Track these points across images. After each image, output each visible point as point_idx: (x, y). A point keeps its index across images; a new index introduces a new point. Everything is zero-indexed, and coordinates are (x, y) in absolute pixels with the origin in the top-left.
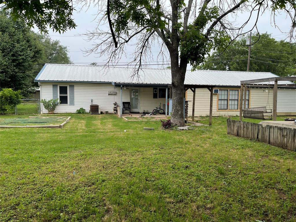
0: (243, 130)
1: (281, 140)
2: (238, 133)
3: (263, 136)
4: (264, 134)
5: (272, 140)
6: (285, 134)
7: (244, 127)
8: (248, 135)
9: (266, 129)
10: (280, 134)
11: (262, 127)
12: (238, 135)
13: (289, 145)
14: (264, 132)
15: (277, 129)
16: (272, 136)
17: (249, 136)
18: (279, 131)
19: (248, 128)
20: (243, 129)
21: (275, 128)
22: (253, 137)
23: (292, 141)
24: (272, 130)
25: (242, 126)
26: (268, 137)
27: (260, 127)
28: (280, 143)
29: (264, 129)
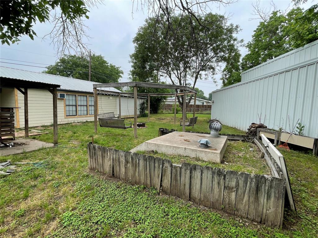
0: (126, 168)
1: (220, 196)
2: (113, 172)
3: (174, 183)
4: (176, 180)
5: (196, 193)
6: (233, 184)
7: (127, 162)
8: (138, 178)
9: (183, 170)
10: (219, 183)
11: (171, 166)
12: (113, 175)
13: (241, 207)
14: (176, 175)
15: (210, 172)
16: (198, 186)
17: (140, 179)
18: (216, 177)
19: (136, 166)
20: (126, 165)
21: (205, 171)
22: (149, 183)
23: (252, 199)
24: (197, 174)
25: (123, 160)
26: (187, 186)
27: (166, 164)
28: (217, 200)
29: (176, 171)
